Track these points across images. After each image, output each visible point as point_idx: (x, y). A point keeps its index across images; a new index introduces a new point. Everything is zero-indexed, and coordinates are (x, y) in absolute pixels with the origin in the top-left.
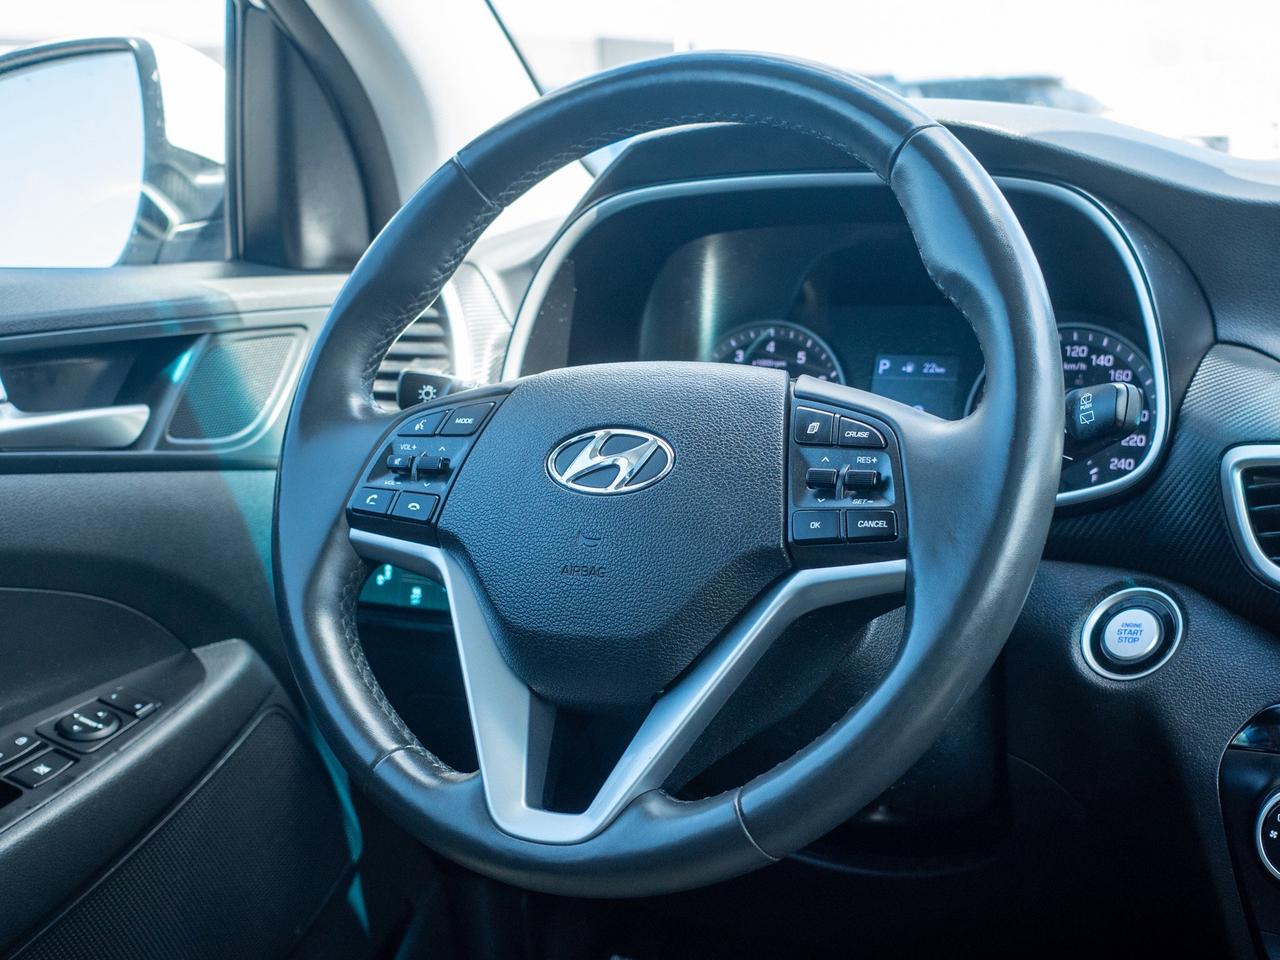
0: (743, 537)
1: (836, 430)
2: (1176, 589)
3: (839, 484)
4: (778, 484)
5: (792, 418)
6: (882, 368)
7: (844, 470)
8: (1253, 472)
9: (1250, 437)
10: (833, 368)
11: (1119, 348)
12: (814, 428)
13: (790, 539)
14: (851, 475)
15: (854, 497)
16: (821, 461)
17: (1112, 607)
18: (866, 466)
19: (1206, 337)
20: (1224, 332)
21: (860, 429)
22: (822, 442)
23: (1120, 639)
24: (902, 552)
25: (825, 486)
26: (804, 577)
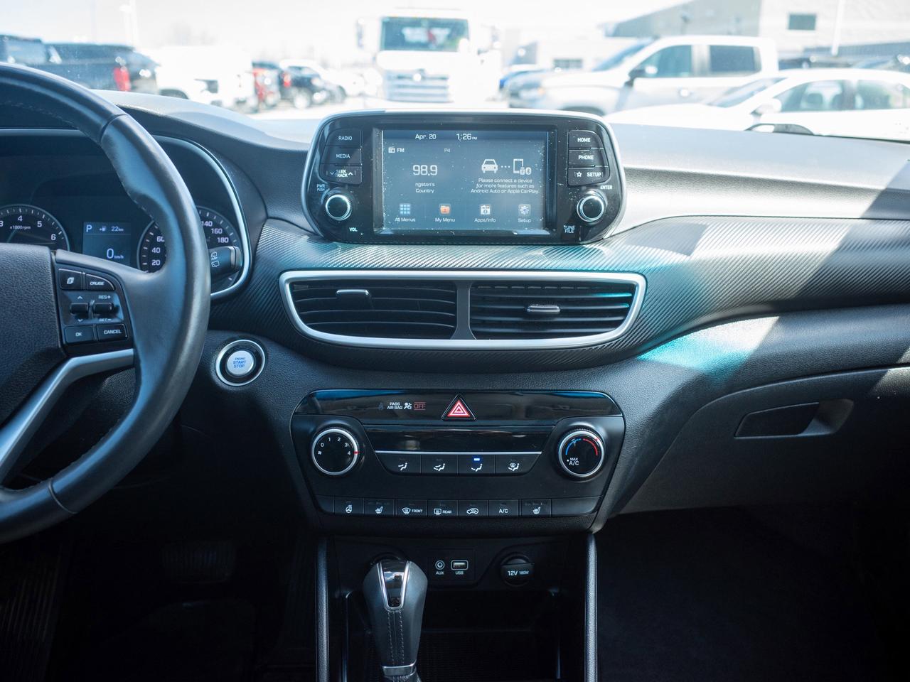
0: (35, 344)
1: (84, 282)
2: (260, 340)
3: (90, 311)
4: (54, 313)
5: (56, 275)
6: (88, 229)
7: (92, 302)
8: (294, 283)
9: (292, 267)
10: (60, 230)
11: (215, 218)
12: (71, 280)
13: (64, 342)
14: (97, 306)
15: (99, 318)
16: (78, 298)
17: (229, 350)
18: (104, 300)
19: (263, 216)
20: (271, 213)
21: (99, 280)
22: (76, 288)
23: (235, 366)
24: (131, 344)
25: (81, 312)
26: (74, 362)
